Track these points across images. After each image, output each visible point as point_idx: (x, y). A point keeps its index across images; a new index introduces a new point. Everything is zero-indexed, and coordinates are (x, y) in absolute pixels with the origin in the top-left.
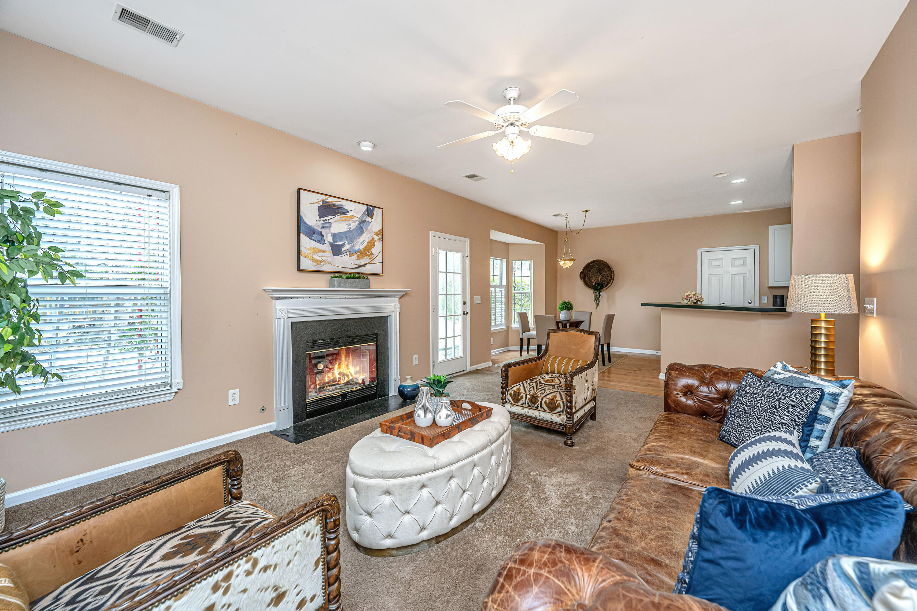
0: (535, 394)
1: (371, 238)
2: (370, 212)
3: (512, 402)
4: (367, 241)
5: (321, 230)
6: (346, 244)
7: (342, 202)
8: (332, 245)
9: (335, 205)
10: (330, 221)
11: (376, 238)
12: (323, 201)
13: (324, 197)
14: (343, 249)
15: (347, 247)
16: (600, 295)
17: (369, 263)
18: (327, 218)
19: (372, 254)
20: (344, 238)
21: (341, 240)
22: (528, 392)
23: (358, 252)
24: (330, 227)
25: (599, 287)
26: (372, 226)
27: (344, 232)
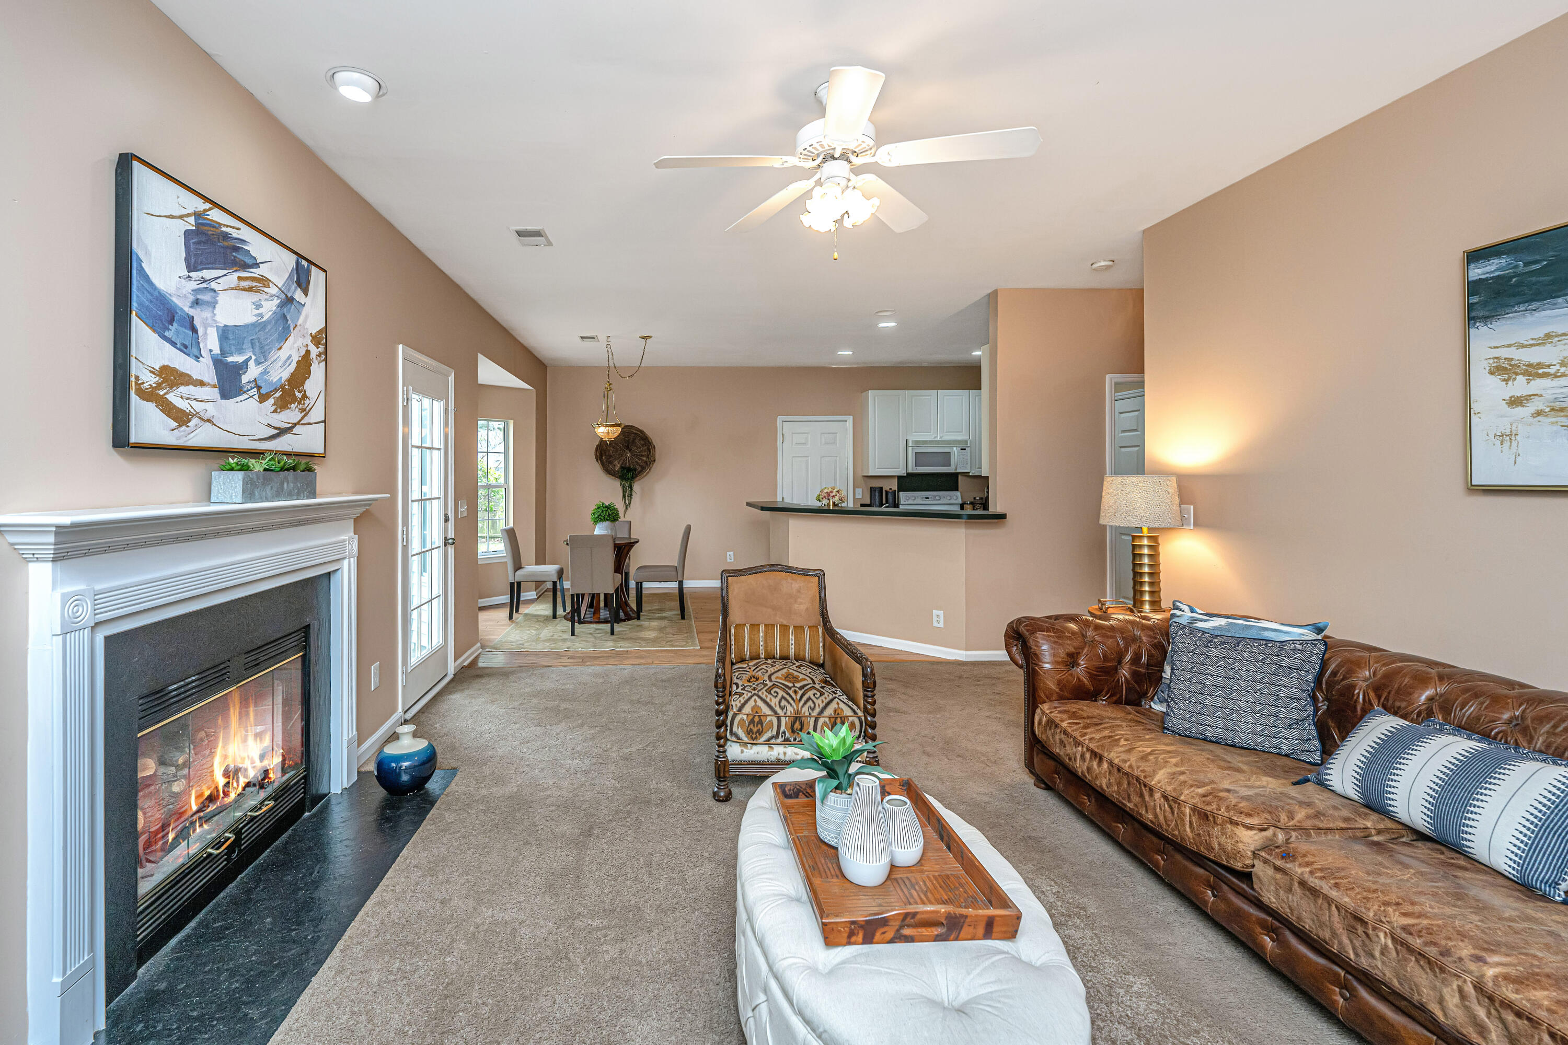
0: (798, 712)
1: (303, 352)
2: (301, 279)
3: (746, 739)
4: (296, 358)
5: (191, 312)
6: (251, 364)
7: (245, 233)
8: (219, 363)
9: (226, 236)
10: (213, 285)
11: (314, 351)
12: (198, 215)
13: (202, 206)
14: (245, 379)
15: (253, 372)
16: (631, 488)
17: (298, 423)
18: (208, 274)
19: (305, 396)
20: (247, 345)
21: (240, 351)
22: (781, 713)
23: (276, 390)
24: (213, 304)
25: (629, 475)
26: (307, 317)
27: (246, 326)
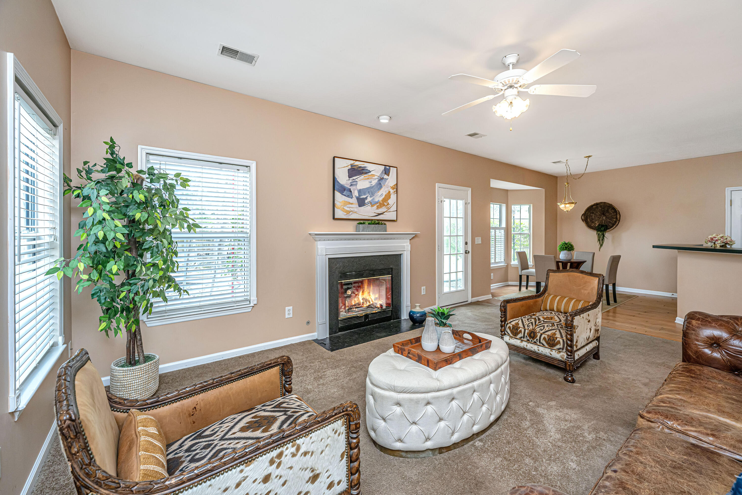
0: (533, 329)
1: (387, 192)
2: (387, 171)
3: (511, 335)
4: (384, 194)
5: (350, 188)
6: (368, 197)
7: (366, 165)
8: (358, 199)
9: (360, 167)
10: (356, 180)
11: (392, 191)
12: (352, 165)
13: (352, 162)
14: (366, 201)
15: (369, 199)
16: (604, 236)
17: (386, 212)
18: (354, 178)
19: (388, 204)
20: (367, 192)
21: (365, 194)
22: (526, 327)
23: (377, 203)
24: (356, 185)
25: (602, 229)
26: (389, 182)
27: (367, 188)
